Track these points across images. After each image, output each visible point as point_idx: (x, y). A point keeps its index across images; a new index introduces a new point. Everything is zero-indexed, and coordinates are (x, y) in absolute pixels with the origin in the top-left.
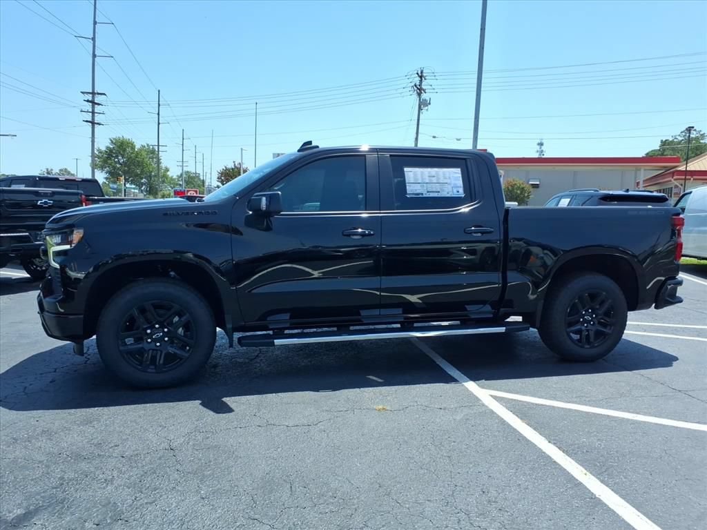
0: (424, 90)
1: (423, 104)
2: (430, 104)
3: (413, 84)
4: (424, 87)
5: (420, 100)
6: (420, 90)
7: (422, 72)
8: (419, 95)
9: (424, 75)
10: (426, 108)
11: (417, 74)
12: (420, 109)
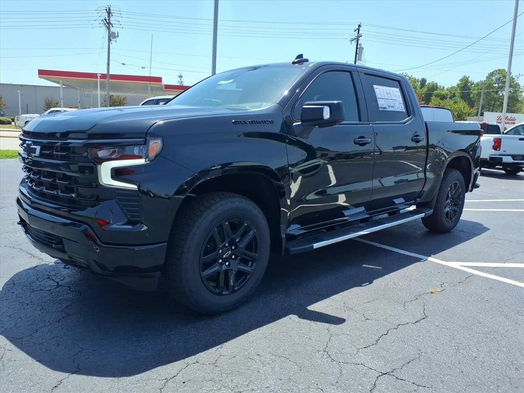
0: (112, 25)
1: (112, 36)
2: (118, 36)
3: (103, 18)
4: (112, 22)
5: (109, 32)
6: (108, 24)
7: (109, 9)
8: (109, 28)
9: (112, 11)
10: (115, 39)
11: (106, 10)
12: (110, 40)
